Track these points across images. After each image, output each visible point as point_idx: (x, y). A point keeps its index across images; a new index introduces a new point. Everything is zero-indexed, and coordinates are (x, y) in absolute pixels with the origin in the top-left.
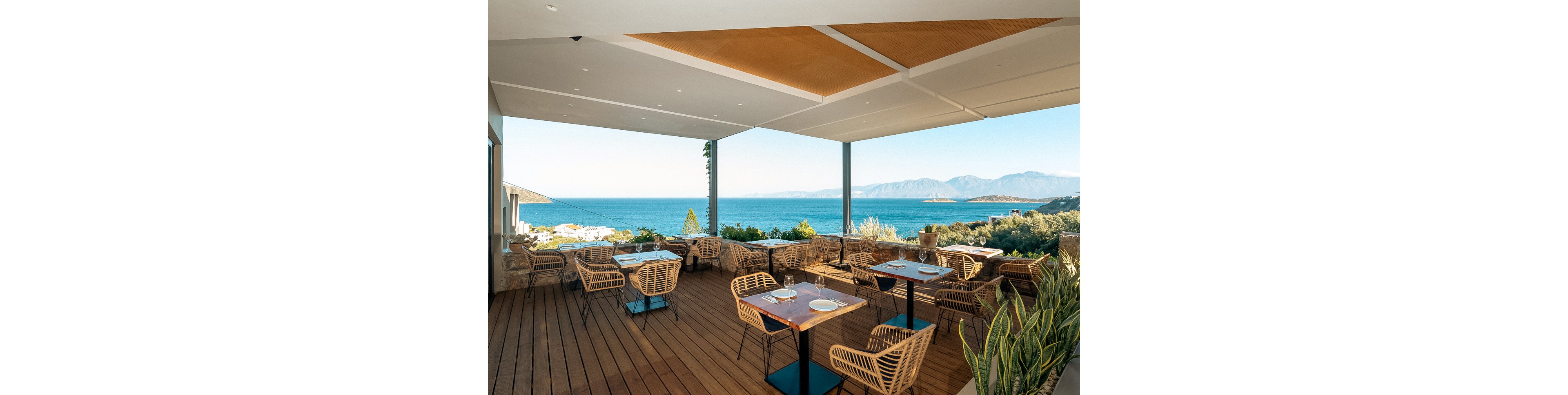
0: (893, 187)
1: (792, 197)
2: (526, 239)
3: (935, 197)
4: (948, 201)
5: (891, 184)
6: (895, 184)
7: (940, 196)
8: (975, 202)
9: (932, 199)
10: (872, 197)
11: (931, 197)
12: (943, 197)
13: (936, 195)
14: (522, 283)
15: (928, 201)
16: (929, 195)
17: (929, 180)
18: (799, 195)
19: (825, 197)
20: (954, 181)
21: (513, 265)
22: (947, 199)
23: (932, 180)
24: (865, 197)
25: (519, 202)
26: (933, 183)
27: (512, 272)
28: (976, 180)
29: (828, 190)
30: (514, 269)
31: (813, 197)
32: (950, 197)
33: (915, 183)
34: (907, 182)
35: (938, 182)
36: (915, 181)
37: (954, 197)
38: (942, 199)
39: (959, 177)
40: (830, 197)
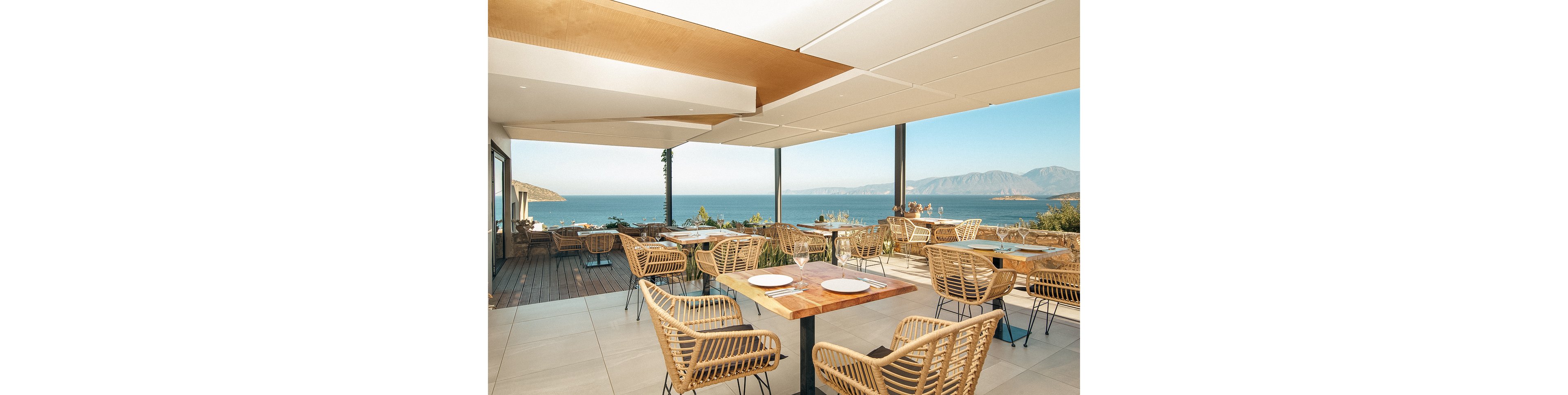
0: (953, 182)
1: (830, 194)
2: (527, 223)
3: (1008, 194)
4: (1025, 199)
5: (951, 178)
6: (956, 178)
7: (1015, 193)
8: (1061, 199)
9: (1003, 197)
10: (927, 194)
11: (1002, 194)
12: (1018, 194)
13: (1010, 191)
14: (524, 252)
15: (998, 199)
16: (1000, 192)
17: (1000, 173)
18: (838, 192)
19: (869, 194)
20: (1034, 174)
21: (519, 240)
22: (1022, 197)
23: (1005, 173)
24: (918, 194)
25: (528, 200)
26: (1006, 176)
27: (518, 245)
28: (1064, 173)
29: (872, 186)
30: (519, 243)
31: (855, 194)
32: (1027, 194)
33: (982, 177)
34: (972, 176)
35: (1011, 175)
36: (981, 174)
37: (1034, 194)
38: (1017, 196)
39: (1041, 169)
40: (875, 194)
